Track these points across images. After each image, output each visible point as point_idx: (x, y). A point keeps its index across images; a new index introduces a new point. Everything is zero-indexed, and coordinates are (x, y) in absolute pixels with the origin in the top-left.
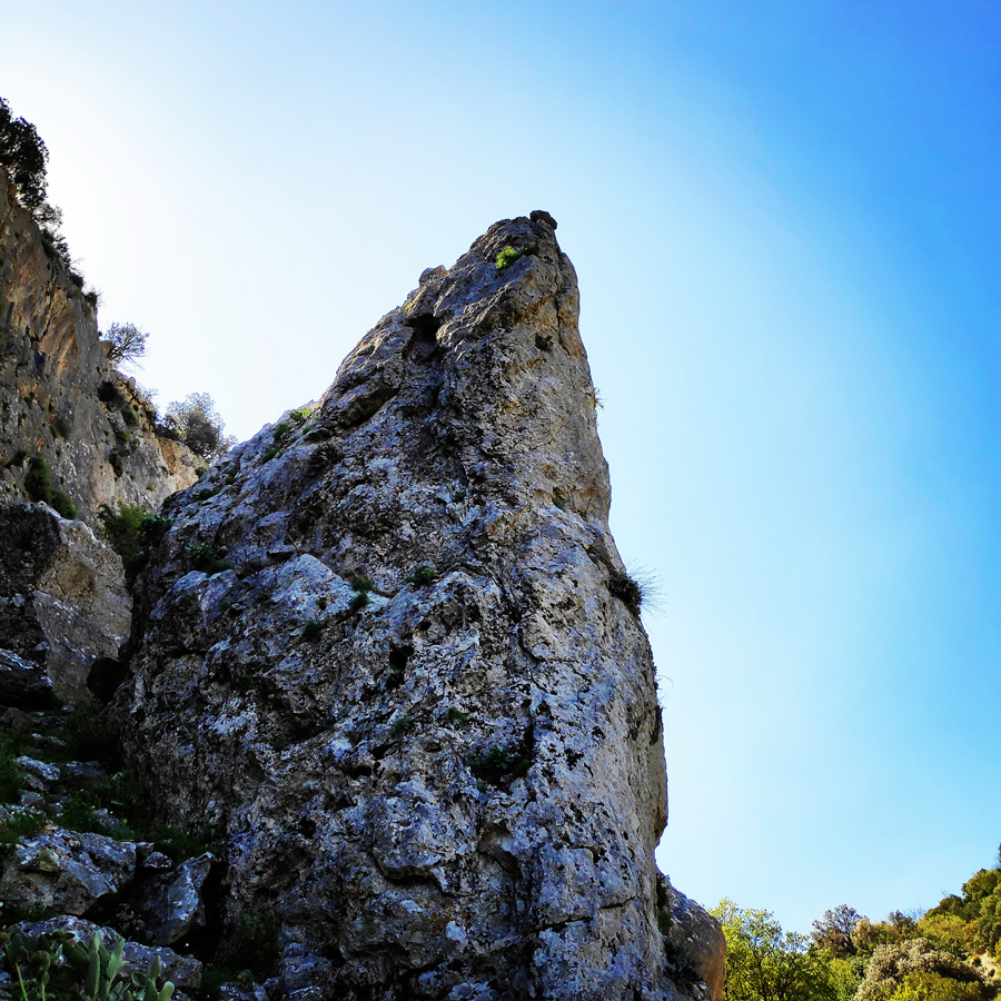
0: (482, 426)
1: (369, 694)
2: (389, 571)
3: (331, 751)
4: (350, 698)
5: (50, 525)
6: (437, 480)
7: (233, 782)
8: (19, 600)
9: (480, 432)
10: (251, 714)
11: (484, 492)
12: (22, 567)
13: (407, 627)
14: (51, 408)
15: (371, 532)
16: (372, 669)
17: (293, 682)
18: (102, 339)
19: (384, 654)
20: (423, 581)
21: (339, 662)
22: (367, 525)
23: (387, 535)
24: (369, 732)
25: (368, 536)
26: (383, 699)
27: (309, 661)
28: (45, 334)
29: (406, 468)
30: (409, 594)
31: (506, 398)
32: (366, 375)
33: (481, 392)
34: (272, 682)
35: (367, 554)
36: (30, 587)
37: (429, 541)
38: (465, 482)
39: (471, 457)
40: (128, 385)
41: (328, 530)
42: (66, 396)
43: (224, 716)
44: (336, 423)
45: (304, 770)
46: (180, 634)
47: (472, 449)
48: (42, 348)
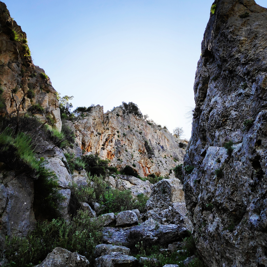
0: (237, 56)
1: (254, 187)
2: (236, 133)
3: (251, 223)
4: (247, 193)
5: (167, 184)
6: (235, 89)
7: (225, 253)
8: (170, 208)
9: (237, 59)
10: (217, 219)
11: (253, 76)
12: (167, 199)
13: (251, 148)
14: (171, 156)
15: (222, 124)
16: (248, 175)
17: (223, 198)
18: (173, 135)
19: (249, 166)
20: (249, 126)
21: (234, 180)
22: (219, 122)
23: (228, 121)
24: (262, 206)
25: (222, 126)
26: (261, 186)
27: (224, 186)
28: (160, 141)
29: (224, 95)
30: (246, 135)
31: (240, 40)
32: (198, 81)
33: (229, 47)
34: (216, 202)
35: (225, 132)
36: (171, 203)
37: (243, 110)
38: (244, 80)
39: (240, 70)
40: (185, 141)
41: (210, 134)
42: (173, 152)
43: (210, 224)
44: (199, 102)
45: (245, 238)
46: (191, 198)
47: (239, 67)
48: (161, 144)
